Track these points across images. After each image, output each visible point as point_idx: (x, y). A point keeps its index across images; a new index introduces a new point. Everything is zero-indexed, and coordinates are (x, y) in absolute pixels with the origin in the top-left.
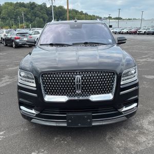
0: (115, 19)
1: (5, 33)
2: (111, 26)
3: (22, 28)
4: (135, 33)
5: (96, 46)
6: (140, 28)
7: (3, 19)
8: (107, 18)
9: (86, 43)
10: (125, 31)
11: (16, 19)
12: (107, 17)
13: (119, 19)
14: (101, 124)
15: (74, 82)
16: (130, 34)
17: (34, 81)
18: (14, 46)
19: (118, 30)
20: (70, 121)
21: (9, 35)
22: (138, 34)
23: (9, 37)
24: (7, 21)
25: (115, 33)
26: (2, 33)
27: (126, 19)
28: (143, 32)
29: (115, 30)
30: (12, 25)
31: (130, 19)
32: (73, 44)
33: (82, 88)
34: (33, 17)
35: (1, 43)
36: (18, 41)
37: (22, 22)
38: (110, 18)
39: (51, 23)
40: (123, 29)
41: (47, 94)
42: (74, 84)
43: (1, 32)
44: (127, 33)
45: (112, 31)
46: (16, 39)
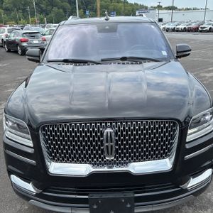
0: (166, 8)
1: (6, 33)
2: (160, 20)
3: (34, 23)
4: (196, 30)
5: (141, 63)
6: (203, 23)
7: (7, 10)
8: (155, 8)
9: (124, 59)
10: (181, 27)
11: (24, 11)
12: (156, 6)
13: (172, 8)
14: (150, 210)
15: (102, 141)
16: (189, 31)
17: (30, 137)
18: (20, 52)
19: (171, 26)
20: (95, 207)
21: (13, 34)
22: (201, 31)
23: (13, 38)
24: (13, 13)
25: (167, 30)
26: (3, 33)
27: (182, 9)
28: (208, 29)
29: (167, 26)
30: (20, 20)
31: (188, 9)
32: (102, 60)
33: (117, 150)
34: (50, 8)
35: (2, 47)
36: (25, 44)
37: (33, 15)
38: (159, 7)
39: (67, 22)
40: (179, 25)
41: (53, 159)
42: (102, 145)
43: (2, 30)
44: (185, 30)
45: (162, 27)
46: (22, 41)
